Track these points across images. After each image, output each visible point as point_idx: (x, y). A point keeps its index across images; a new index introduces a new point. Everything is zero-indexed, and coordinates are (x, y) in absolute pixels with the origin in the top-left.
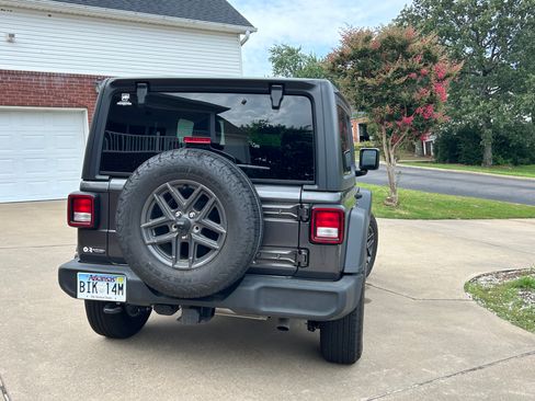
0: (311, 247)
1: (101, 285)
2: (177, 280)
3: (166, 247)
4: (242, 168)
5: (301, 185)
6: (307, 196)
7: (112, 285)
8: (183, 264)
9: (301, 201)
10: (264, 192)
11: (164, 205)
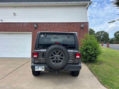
0: (75, 59)
1: (40, 68)
2: (56, 67)
3: (54, 61)
4: (65, 47)
5: (73, 50)
6: (75, 51)
7: (42, 68)
8: (57, 64)
9: (73, 52)
10: (69, 51)
11: (53, 54)
